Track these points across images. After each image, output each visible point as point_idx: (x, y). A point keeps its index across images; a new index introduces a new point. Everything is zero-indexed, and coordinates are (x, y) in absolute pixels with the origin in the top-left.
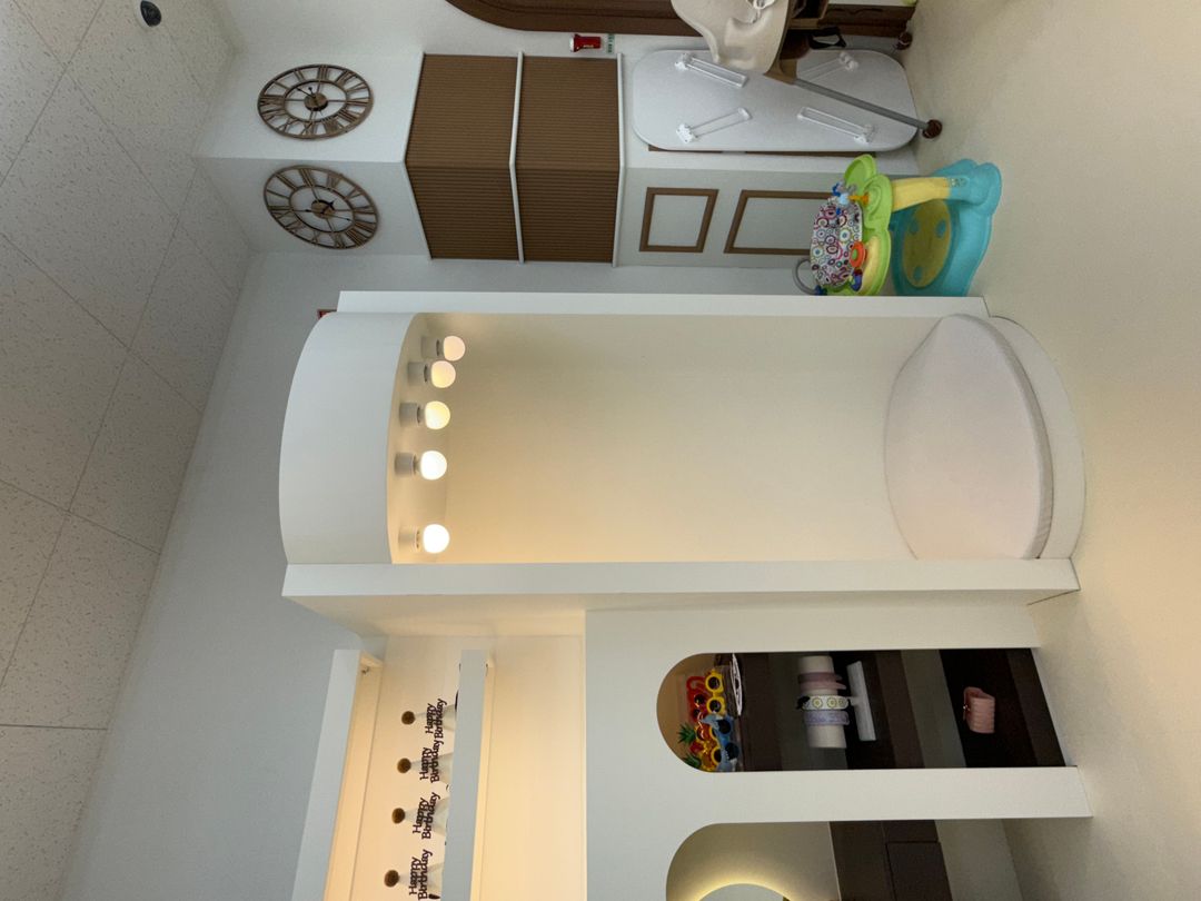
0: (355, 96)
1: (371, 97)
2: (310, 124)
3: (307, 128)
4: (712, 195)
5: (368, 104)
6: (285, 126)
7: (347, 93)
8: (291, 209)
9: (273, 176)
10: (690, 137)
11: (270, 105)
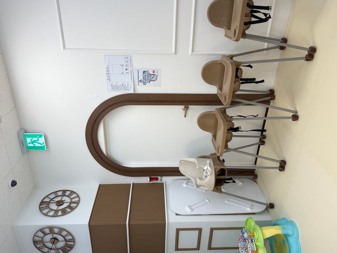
0: (73, 200)
1: (79, 201)
2: (57, 211)
3: (55, 213)
4: (200, 230)
5: (78, 203)
6: (47, 212)
7: (71, 199)
8: (42, 242)
9: (39, 231)
10: (190, 210)
11: (44, 205)
